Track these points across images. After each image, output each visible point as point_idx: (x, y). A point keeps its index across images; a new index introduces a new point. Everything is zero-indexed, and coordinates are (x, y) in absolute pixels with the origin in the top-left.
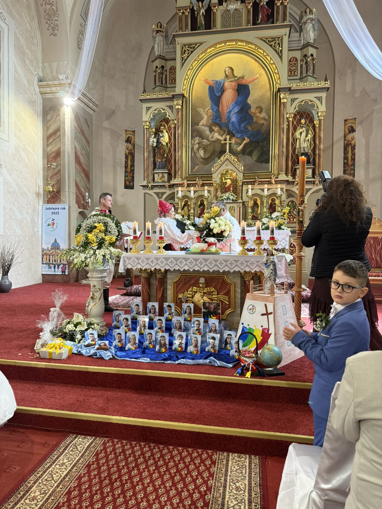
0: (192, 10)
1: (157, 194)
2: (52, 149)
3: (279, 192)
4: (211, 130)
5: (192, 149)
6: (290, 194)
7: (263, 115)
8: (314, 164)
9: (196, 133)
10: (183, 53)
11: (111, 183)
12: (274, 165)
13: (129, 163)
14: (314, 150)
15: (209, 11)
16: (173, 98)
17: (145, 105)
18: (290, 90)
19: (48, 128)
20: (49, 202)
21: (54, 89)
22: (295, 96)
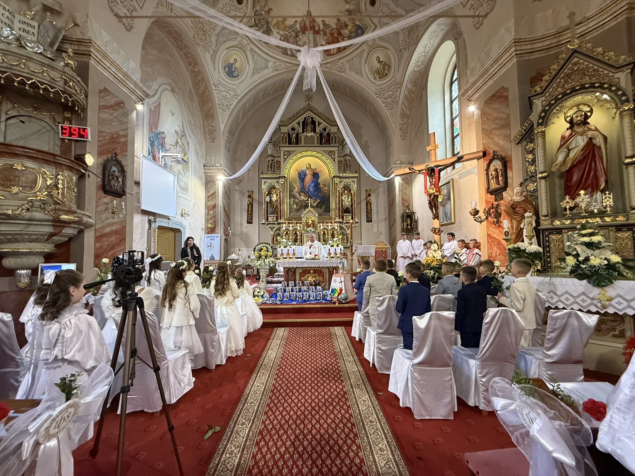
0: (289, 134)
1: (270, 228)
2: (211, 203)
3: (336, 228)
4: (300, 195)
5: (290, 204)
6: (341, 228)
7: (326, 188)
8: (352, 213)
9: (292, 196)
10: (285, 155)
11: (239, 221)
12: (332, 214)
13: (250, 209)
14: (352, 206)
15: (297, 135)
16: (279, 178)
17: (263, 181)
18: (339, 177)
19: (208, 192)
20: (208, 233)
21: (213, 171)
22: (342, 180)
